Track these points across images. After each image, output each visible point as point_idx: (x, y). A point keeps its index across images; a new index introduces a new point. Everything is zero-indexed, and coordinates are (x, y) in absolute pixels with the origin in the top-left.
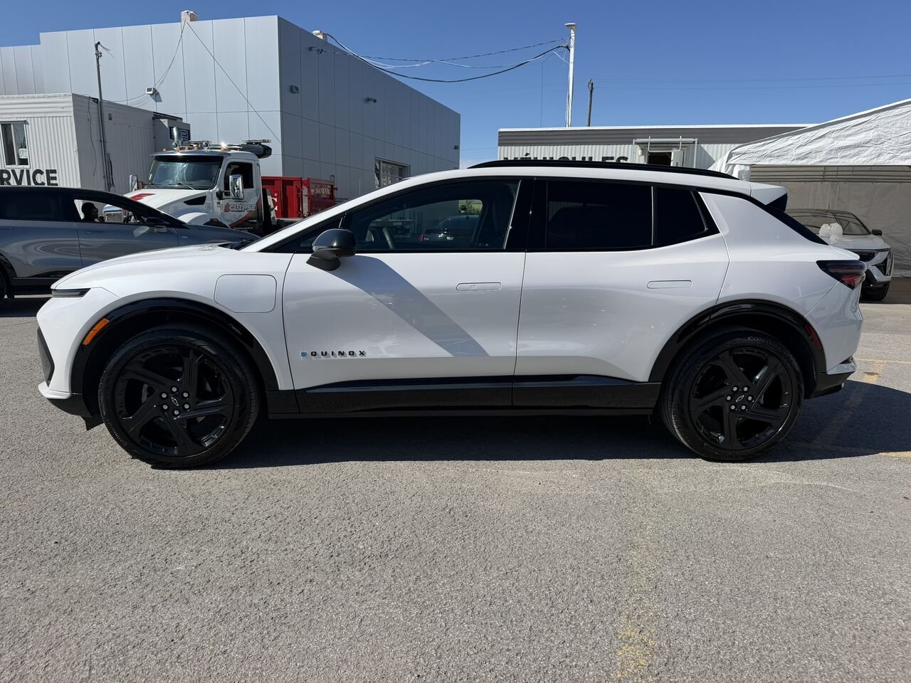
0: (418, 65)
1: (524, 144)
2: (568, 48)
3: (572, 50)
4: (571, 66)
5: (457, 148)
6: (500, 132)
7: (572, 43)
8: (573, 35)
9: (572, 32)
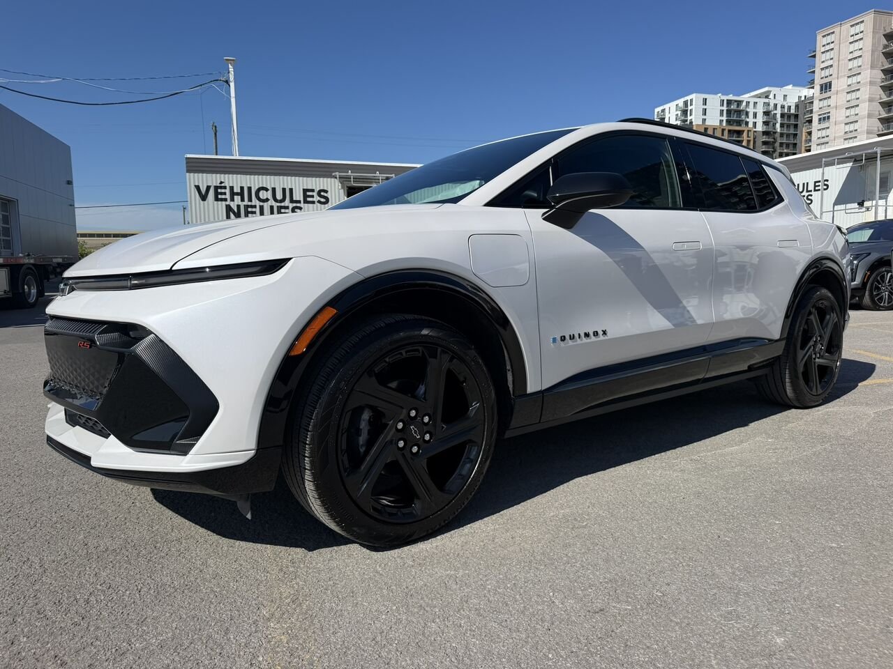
0: (42, 82)
1: (217, 172)
2: (227, 82)
3: (232, 85)
4: (233, 101)
5: (70, 183)
6: (187, 158)
7: (232, 78)
8: (231, 69)
9: (230, 66)
